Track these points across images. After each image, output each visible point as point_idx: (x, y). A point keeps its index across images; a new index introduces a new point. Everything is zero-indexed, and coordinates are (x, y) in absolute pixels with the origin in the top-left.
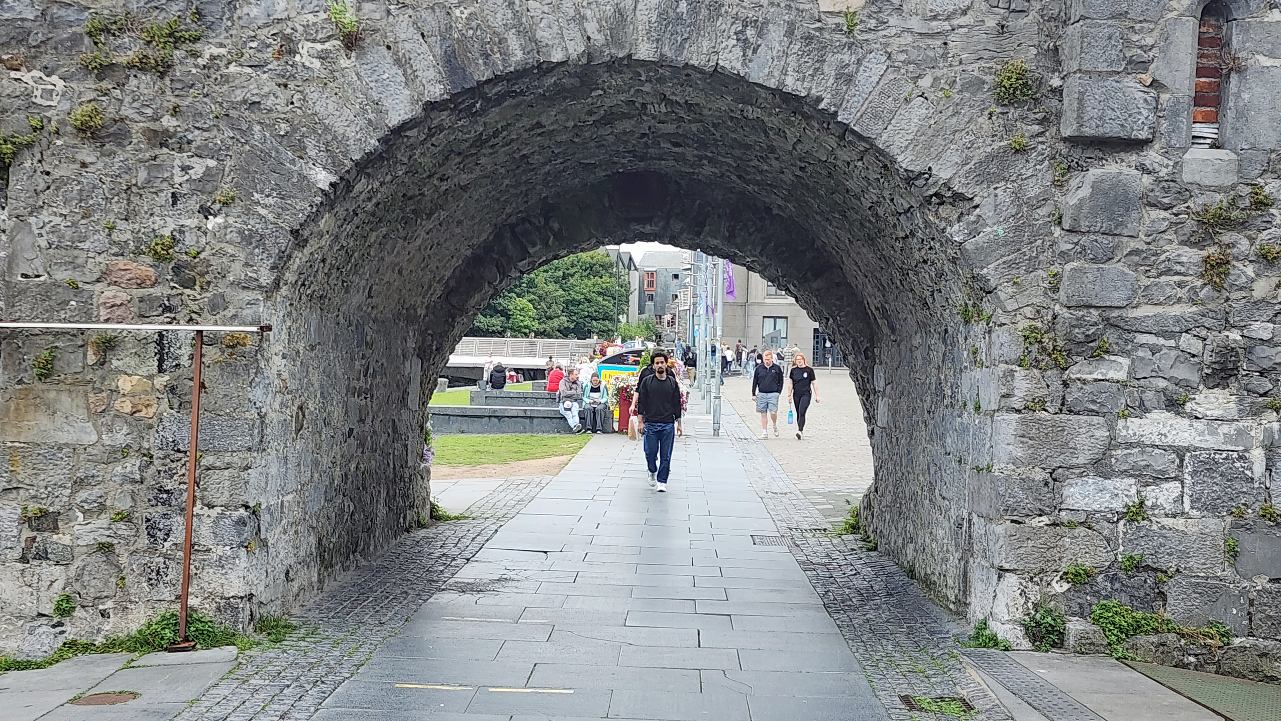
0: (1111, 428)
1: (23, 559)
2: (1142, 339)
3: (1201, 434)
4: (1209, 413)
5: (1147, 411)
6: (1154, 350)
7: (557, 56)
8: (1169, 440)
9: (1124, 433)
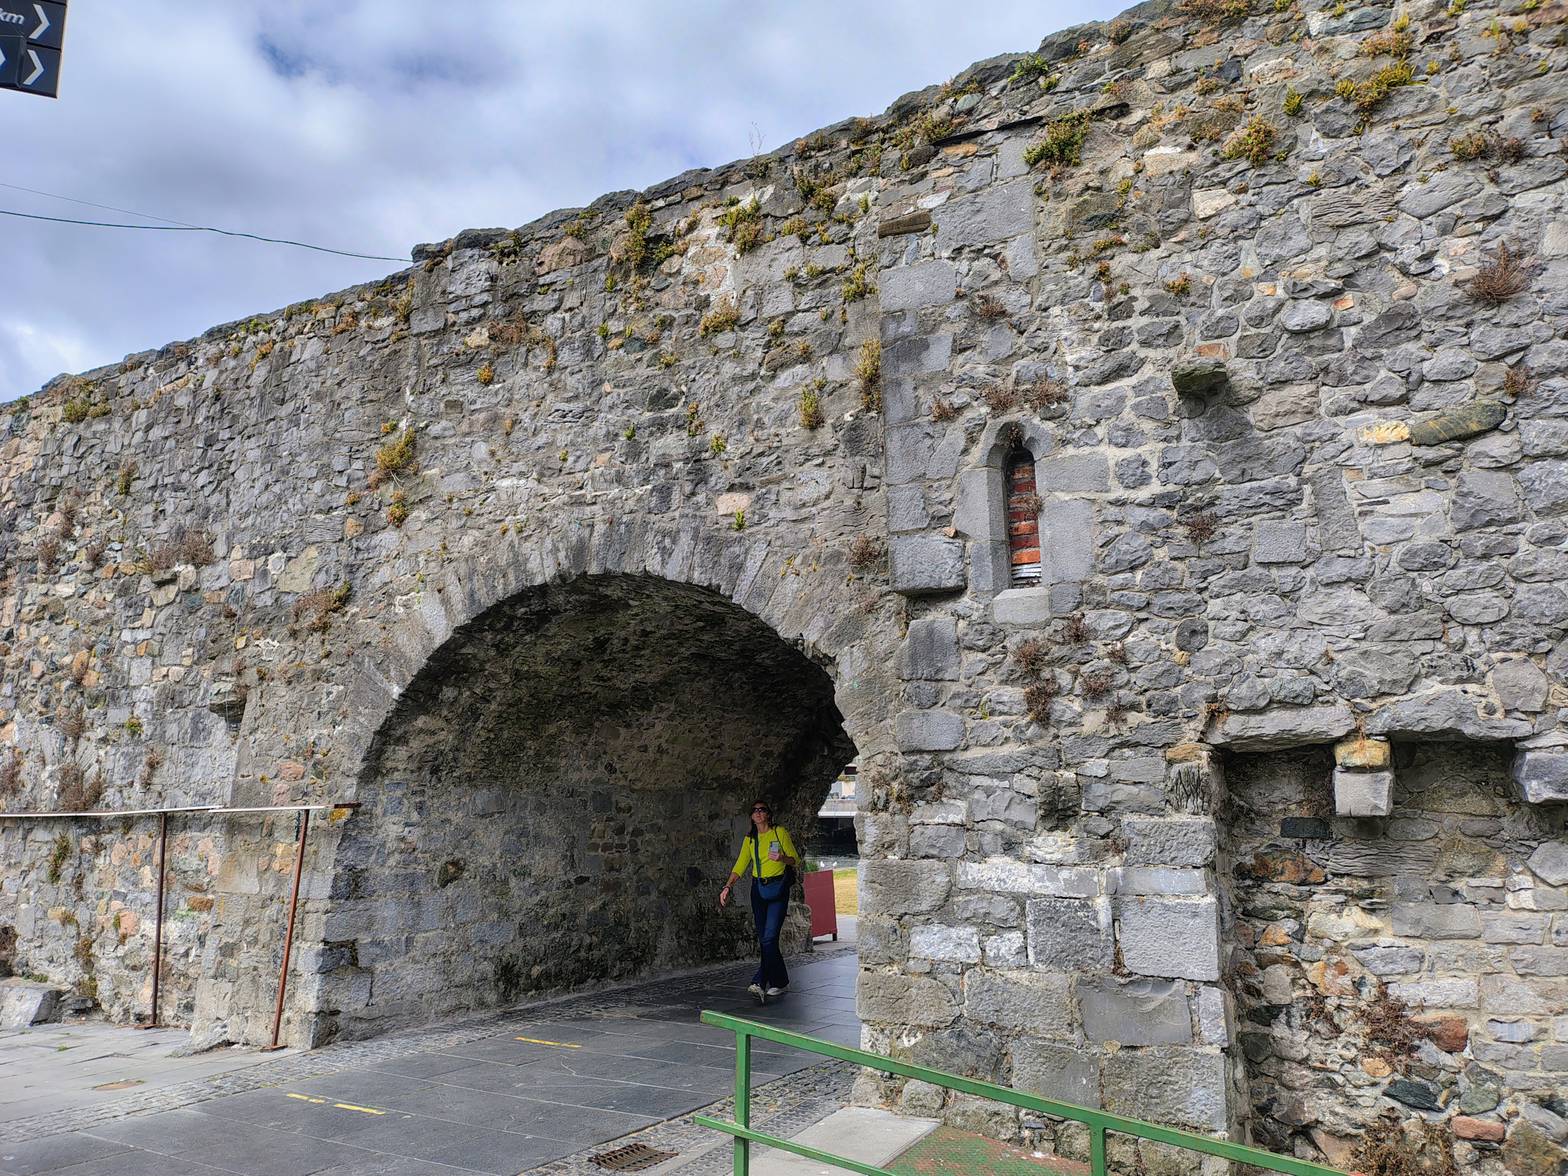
0: (951, 873)
2: (976, 781)
3: (1040, 880)
4: (1048, 857)
5: (986, 856)
6: (989, 792)
8: (1009, 886)
9: (963, 878)
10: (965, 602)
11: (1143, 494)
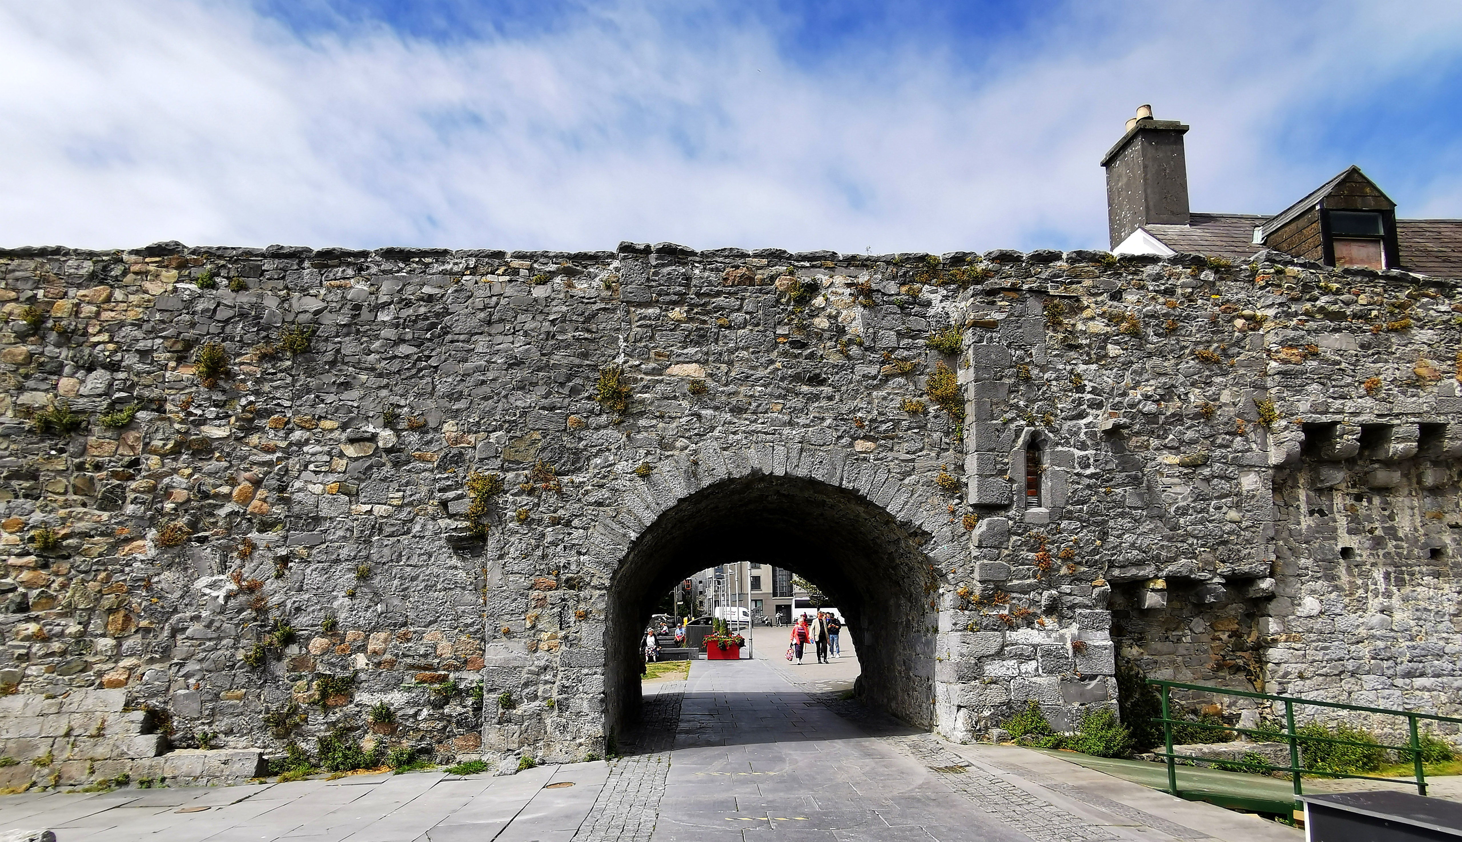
0: (1004, 637)
1: (499, 723)
2: (1014, 595)
3: (1043, 637)
4: (1046, 627)
5: (1019, 628)
6: (1020, 600)
7: (738, 475)
8: (1030, 641)
9: (1009, 638)
10: (1012, 511)
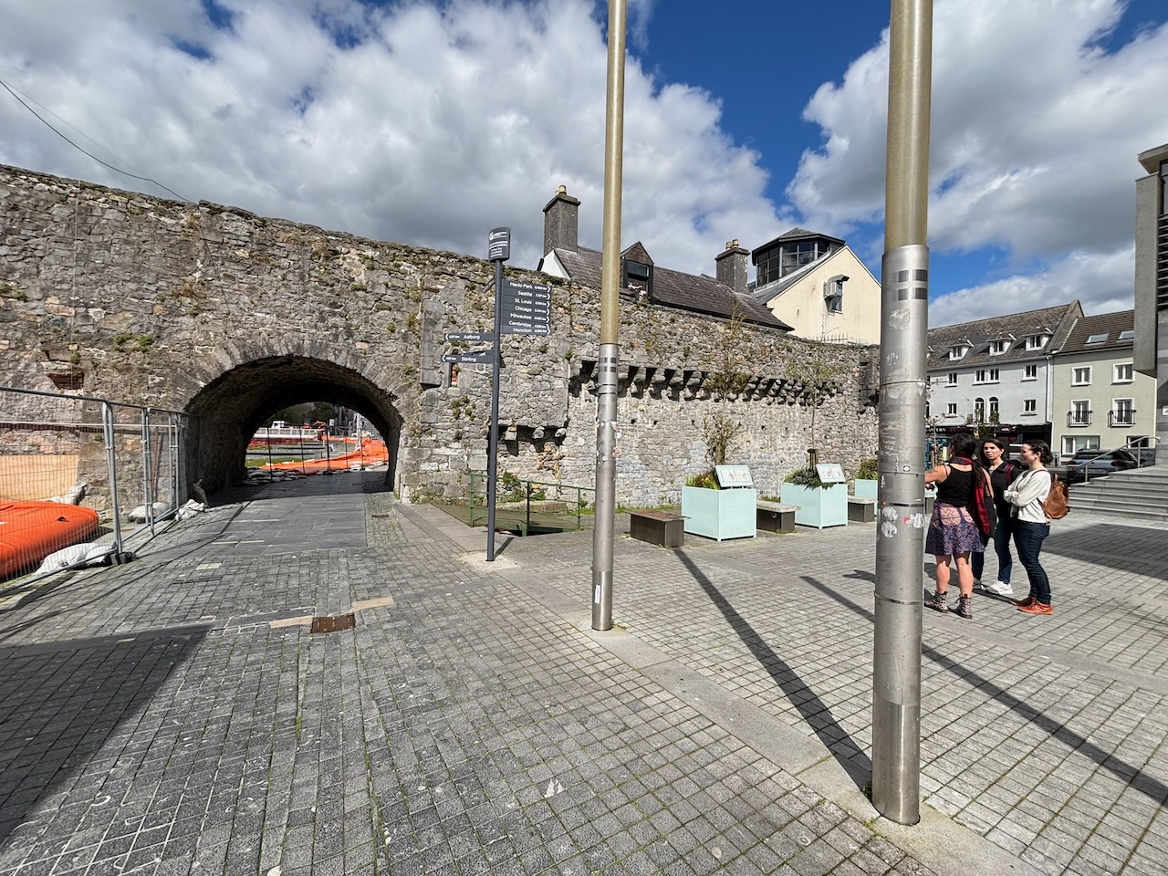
2: (439, 430)
6: (442, 433)
7: (279, 354)
10: (440, 388)
11: (482, 372)
